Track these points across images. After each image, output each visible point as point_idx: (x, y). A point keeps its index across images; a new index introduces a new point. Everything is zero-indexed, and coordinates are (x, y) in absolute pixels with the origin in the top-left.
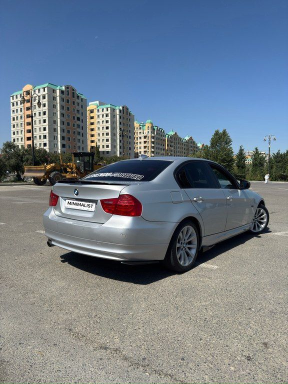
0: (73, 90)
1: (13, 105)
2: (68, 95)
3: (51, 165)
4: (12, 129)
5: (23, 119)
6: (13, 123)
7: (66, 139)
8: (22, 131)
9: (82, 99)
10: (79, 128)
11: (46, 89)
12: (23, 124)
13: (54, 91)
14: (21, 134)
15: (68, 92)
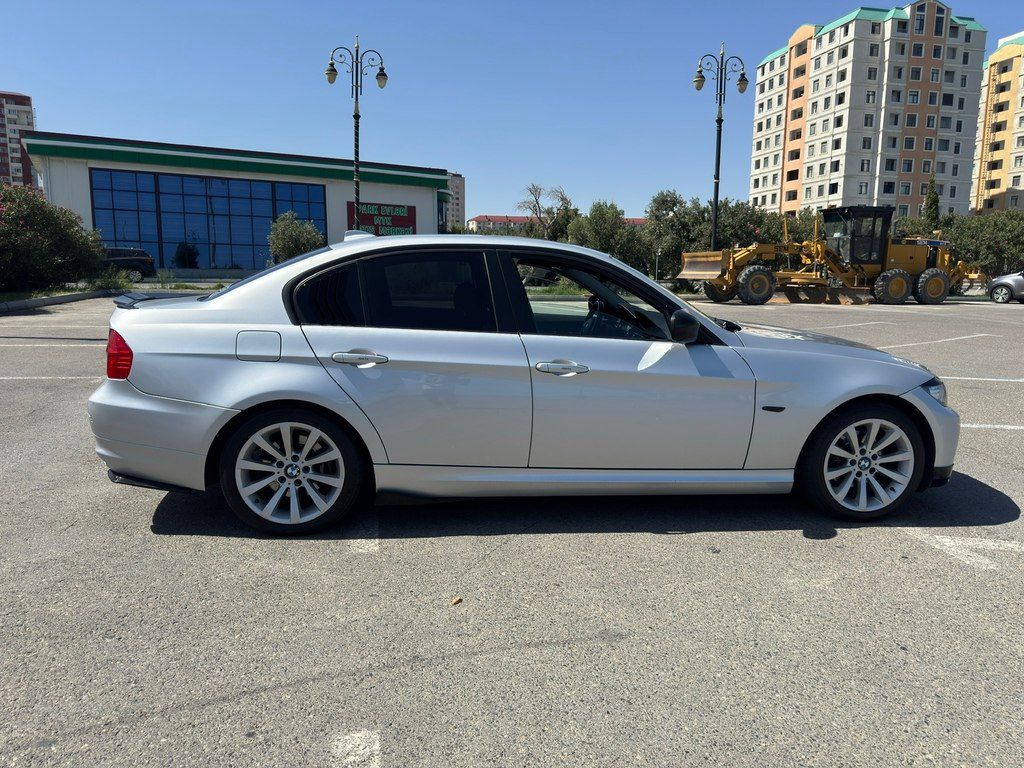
0: (940, 11)
1: (762, 90)
2: (921, 28)
3: (750, 248)
4: (755, 153)
5: (783, 123)
6: (758, 136)
7: (899, 166)
8: (776, 156)
9: (968, 34)
10: (948, 126)
11: (852, 28)
12: (782, 138)
13: (876, 28)
14: (775, 162)
15: (922, 21)
